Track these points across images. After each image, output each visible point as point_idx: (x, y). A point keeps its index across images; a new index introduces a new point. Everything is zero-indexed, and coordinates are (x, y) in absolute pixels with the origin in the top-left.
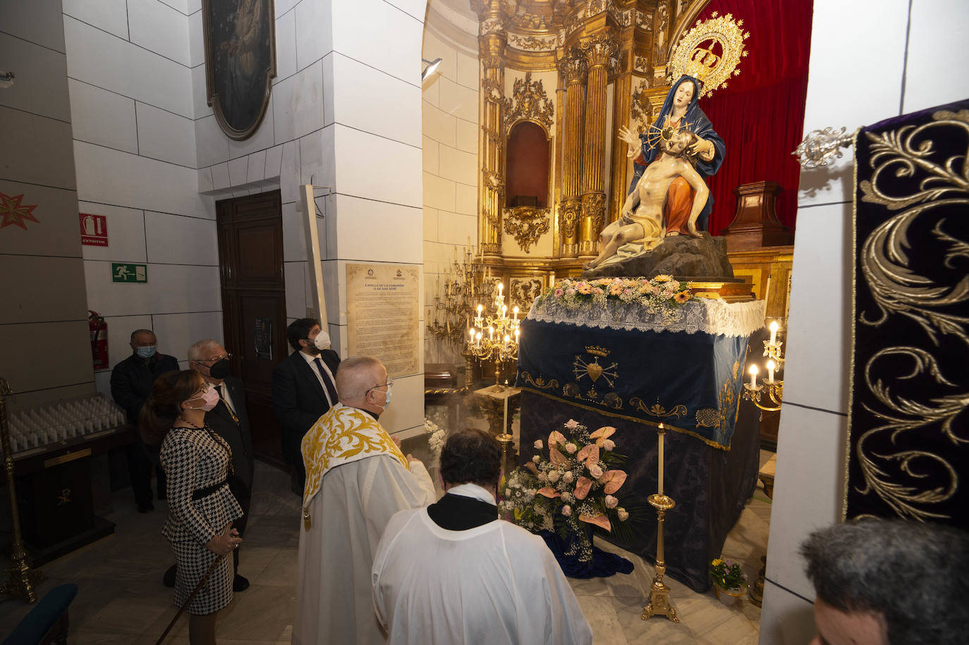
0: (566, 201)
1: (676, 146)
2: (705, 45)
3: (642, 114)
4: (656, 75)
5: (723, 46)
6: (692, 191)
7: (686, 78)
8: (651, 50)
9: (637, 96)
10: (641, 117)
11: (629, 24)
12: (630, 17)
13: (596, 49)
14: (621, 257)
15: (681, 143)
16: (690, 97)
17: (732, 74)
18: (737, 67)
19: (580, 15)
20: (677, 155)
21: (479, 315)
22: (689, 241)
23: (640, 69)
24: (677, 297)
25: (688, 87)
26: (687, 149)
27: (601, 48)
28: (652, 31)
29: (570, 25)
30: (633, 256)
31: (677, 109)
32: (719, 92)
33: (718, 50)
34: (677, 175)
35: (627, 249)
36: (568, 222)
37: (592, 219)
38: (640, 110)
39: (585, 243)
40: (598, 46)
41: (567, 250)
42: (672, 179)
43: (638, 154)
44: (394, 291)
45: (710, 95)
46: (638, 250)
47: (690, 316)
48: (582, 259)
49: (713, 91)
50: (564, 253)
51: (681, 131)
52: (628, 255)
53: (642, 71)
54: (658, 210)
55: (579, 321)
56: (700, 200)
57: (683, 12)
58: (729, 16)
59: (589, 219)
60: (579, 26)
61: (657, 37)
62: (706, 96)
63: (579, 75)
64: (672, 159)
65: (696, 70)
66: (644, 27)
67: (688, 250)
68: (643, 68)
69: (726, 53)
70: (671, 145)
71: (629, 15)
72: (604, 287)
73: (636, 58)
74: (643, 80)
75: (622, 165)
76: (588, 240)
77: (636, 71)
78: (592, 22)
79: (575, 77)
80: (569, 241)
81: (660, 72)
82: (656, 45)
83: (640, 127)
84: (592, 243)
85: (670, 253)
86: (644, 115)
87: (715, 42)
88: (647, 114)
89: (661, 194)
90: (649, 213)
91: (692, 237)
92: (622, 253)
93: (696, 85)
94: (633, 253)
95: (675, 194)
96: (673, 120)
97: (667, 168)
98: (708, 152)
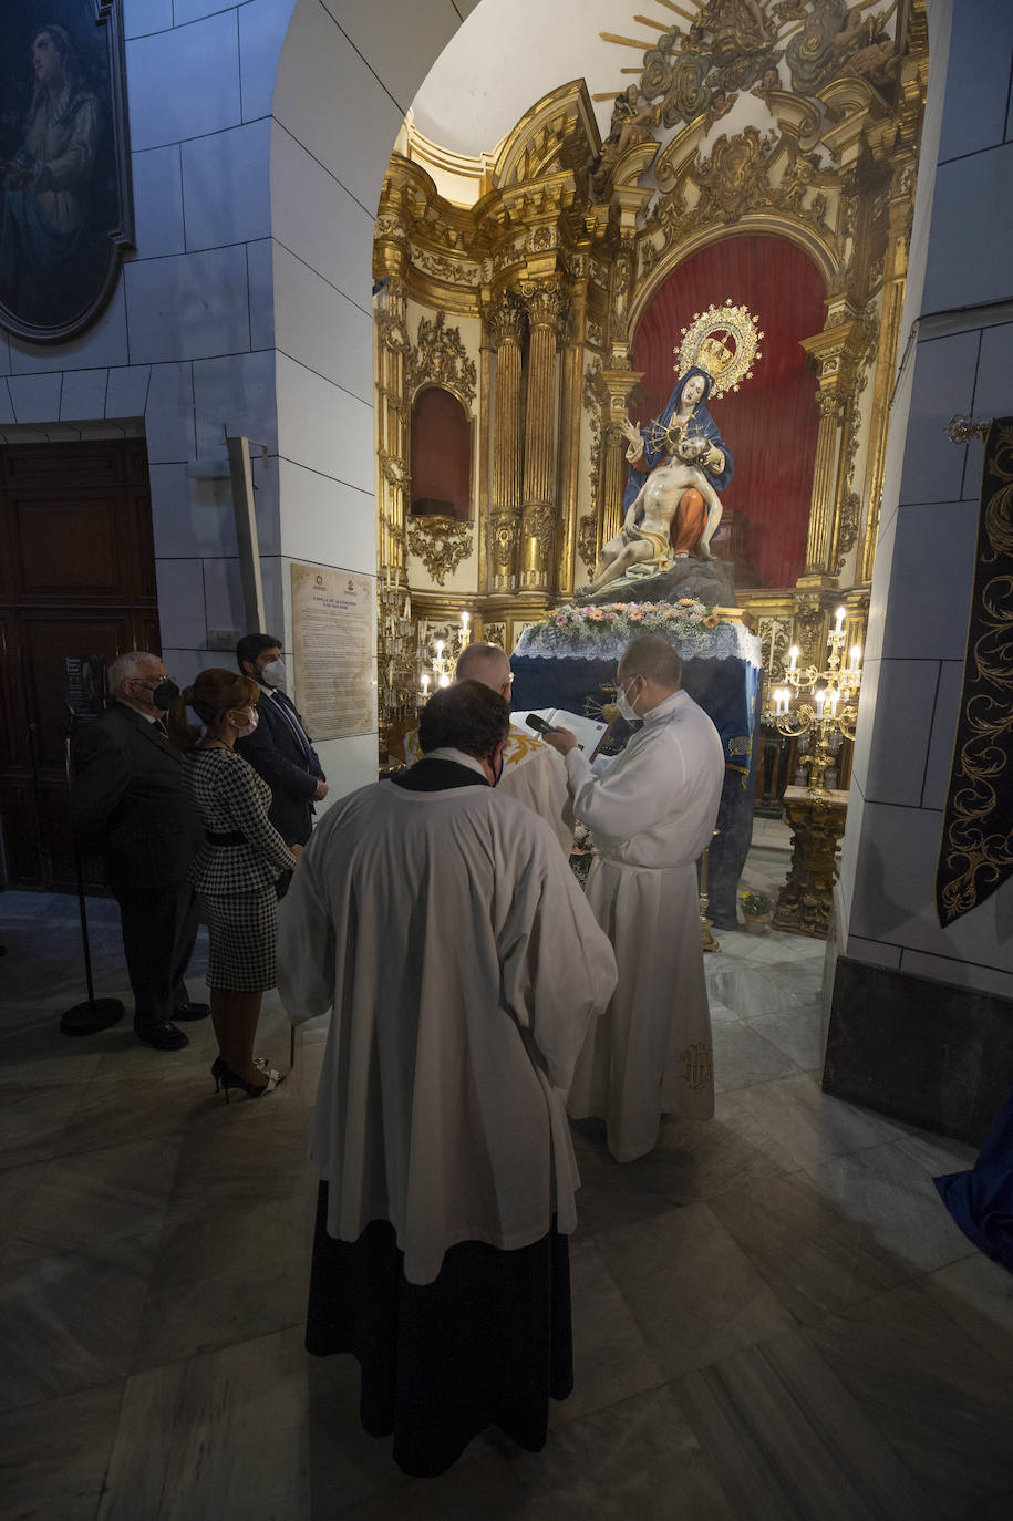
0: (500, 513)
1: (689, 451)
2: (718, 335)
4: (616, 354)
5: (737, 341)
6: (706, 507)
7: (695, 371)
8: (606, 317)
9: (590, 378)
10: (594, 407)
11: (581, 274)
12: (581, 265)
13: (543, 301)
14: (630, 579)
15: (695, 448)
16: (700, 395)
17: (745, 375)
18: (750, 369)
19: (518, 244)
20: (689, 463)
21: (439, 655)
22: (704, 564)
23: (592, 341)
24: (706, 620)
25: (699, 382)
26: (700, 456)
27: (550, 301)
28: (607, 289)
29: (502, 256)
30: (646, 577)
31: (684, 406)
32: (729, 394)
33: (731, 345)
34: (689, 486)
35: (638, 570)
36: (503, 544)
37: (538, 541)
39: (529, 573)
40: (545, 297)
41: (501, 584)
42: (684, 490)
43: (639, 456)
44: (345, 611)
45: (721, 396)
46: (651, 572)
47: (720, 641)
48: (526, 596)
49: (724, 392)
51: (691, 434)
52: (640, 577)
53: (595, 343)
54: (665, 527)
55: (589, 654)
56: (714, 518)
59: (533, 541)
60: (517, 261)
61: (615, 301)
63: (516, 333)
64: (683, 468)
65: (708, 362)
66: (598, 282)
67: (704, 574)
68: (597, 340)
69: (739, 349)
70: (684, 450)
71: (581, 261)
72: (619, 612)
73: (589, 324)
74: (598, 356)
75: (573, 471)
76: (533, 568)
77: (588, 343)
78: (537, 259)
79: (510, 335)
80: (504, 570)
81: (620, 351)
82: (614, 312)
83: (593, 422)
84: (538, 573)
85: (686, 578)
86: (595, 404)
87: (728, 334)
88: (601, 405)
89: (670, 507)
90: (655, 528)
91: (706, 559)
92: (632, 575)
93: (707, 382)
94: (645, 574)
95: (687, 508)
96: (680, 420)
97: (680, 476)
98: (718, 462)
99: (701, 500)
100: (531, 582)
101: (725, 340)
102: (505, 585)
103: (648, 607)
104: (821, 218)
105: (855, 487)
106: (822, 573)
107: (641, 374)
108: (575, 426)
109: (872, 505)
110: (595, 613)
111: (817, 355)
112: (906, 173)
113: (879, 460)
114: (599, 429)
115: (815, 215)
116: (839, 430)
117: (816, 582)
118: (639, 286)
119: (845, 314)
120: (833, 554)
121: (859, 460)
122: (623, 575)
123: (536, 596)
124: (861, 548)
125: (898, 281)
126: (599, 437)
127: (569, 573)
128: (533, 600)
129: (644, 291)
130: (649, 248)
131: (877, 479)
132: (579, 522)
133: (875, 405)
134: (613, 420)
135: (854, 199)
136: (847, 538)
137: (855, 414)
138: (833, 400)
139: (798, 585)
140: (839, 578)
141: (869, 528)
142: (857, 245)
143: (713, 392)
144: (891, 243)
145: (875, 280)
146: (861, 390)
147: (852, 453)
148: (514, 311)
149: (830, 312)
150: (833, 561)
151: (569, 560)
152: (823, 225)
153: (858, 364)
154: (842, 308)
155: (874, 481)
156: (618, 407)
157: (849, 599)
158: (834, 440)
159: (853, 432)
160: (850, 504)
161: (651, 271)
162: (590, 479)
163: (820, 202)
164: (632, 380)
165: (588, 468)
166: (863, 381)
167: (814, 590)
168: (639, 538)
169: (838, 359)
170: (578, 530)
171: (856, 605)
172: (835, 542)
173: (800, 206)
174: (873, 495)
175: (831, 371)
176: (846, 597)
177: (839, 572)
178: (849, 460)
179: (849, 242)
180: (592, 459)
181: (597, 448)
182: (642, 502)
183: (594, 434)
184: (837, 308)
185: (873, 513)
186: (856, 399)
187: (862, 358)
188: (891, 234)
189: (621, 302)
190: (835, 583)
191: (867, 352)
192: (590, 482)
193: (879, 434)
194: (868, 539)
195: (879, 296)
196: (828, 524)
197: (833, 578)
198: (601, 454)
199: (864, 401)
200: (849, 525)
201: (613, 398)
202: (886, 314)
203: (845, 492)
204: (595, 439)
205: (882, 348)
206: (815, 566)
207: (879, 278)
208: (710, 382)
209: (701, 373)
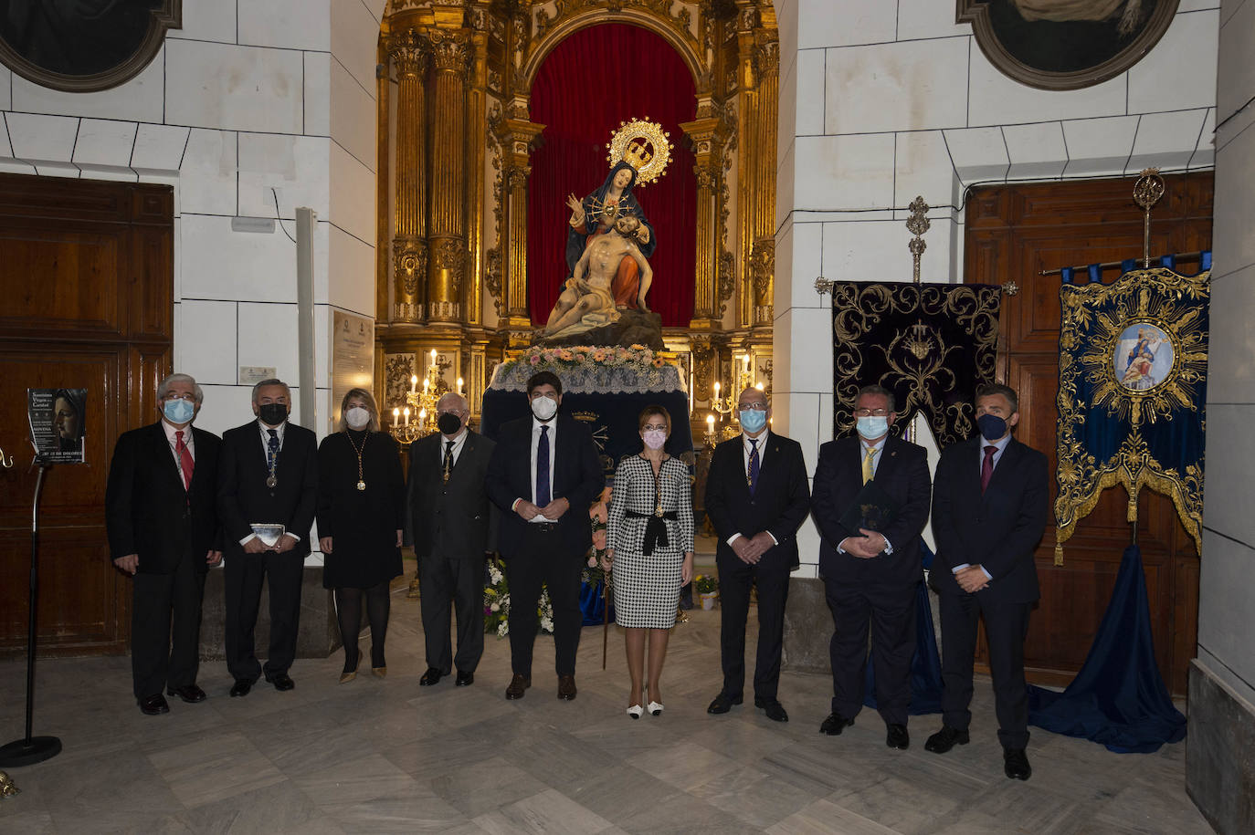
0: (406, 242)
1: (625, 227)
2: (640, 141)
3: (497, 144)
5: (654, 148)
6: (640, 273)
8: (505, 66)
9: (492, 121)
10: (496, 148)
11: (481, 27)
12: (482, 19)
13: (451, 50)
15: (629, 225)
16: (627, 182)
17: (661, 174)
18: (665, 169)
20: (626, 236)
23: (493, 86)
24: (655, 362)
26: (634, 231)
27: (457, 50)
28: (505, 43)
31: (616, 189)
32: (649, 184)
33: (650, 149)
34: (627, 254)
36: (409, 271)
37: (450, 273)
38: (495, 138)
39: (441, 304)
40: (453, 46)
41: (406, 313)
42: (623, 256)
43: (581, 223)
44: (359, 350)
47: (667, 379)
48: (439, 327)
49: (646, 182)
50: (402, 315)
52: (595, 325)
53: (495, 89)
54: (607, 283)
56: (647, 279)
57: (540, 36)
58: (658, 126)
59: (445, 272)
60: (421, 6)
61: (513, 55)
62: (639, 185)
63: (420, 71)
64: (621, 239)
66: (497, 36)
67: (641, 323)
68: (497, 87)
69: (656, 153)
70: (622, 225)
71: (481, 16)
72: (584, 354)
73: (490, 71)
74: (499, 102)
75: (479, 205)
76: (445, 300)
77: (489, 88)
78: (444, 11)
79: (413, 71)
80: (409, 298)
81: (521, 103)
82: (513, 65)
83: (495, 161)
84: (451, 305)
85: (630, 326)
86: (498, 145)
87: (648, 141)
88: (502, 146)
90: (600, 284)
91: (642, 312)
92: (587, 322)
93: (633, 174)
94: (598, 322)
95: (626, 272)
96: (613, 198)
97: (619, 245)
98: (646, 237)
99: (636, 266)
100: (446, 313)
101: (645, 145)
102: (411, 315)
103: (608, 350)
104: (686, 26)
105: (729, 246)
106: (710, 317)
107: (543, 127)
108: (479, 164)
109: (743, 262)
110: (565, 353)
111: (693, 137)
112: (747, 15)
113: (746, 228)
114: (501, 168)
115: (682, 23)
116: (713, 197)
117: (706, 324)
118: (533, 45)
119: (711, 108)
120: (717, 302)
121: (730, 223)
122: (580, 320)
123: (450, 327)
124: (738, 297)
125: (748, 92)
126: (501, 174)
127: (477, 305)
128: (448, 331)
129: (539, 51)
130: (542, 15)
131: (746, 242)
132: (485, 255)
133: (740, 184)
134: (517, 163)
135: (710, 21)
136: (726, 287)
137: (724, 187)
138: (708, 174)
139: (691, 326)
140: (723, 321)
141: (743, 282)
142: (716, 56)
143: (637, 182)
144: (741, 62)
145: (731, 86)
146: (728, 168)
147: (724, 219)
148: (417, 50)
149: (700, 105)
150: (716, 307)
151: (477, 291)
152: (688, 32)
153: (723, 147)
154: (709, 104)
155: (744, 244)
156: (521, 152)
157: (733, 340)
158: (710, 207)
159: (724, 201)
160: (726, 260)
161: (544, 35)
162: (494, 214)
163: (684, 13)
164: (535, 130)
165: (493, 204)
166: (728, 162)
167: (705, 330)
168: (589, 292)
169: (709, 143)
170: (485, 262)
171: (739, 345)
172: (717, 290)
173: (669, 13)
174: (744, 256)
175: (704, 151)
176: (730, 338)
177: (722, 316)
178: (722, 224)
179: (710, 52)
180: (496, 195)
181: (500, 185)
183: (496, 172)
184: (705, 102)
185: (745, 270)
186: (723, 176)
187: (726, 143)
188: (741, 56)
189: (519, 55)
190: (719, 326)
191: (730, 140)
192: (494, 218)
193: (744, 207)
194: (743, 290)
195: (734, 99)
196: (711, 275)
197: (718, 321)
198: (505, 192)
199: (730, 177)
200: (727, 277)
201: (516, 143)
202: (741, 115)
203: (722, 250)
204: (498, 176)
205: (741, 142)
206: (704, 310)
207: (734, 86)
208: (635, 174)
209: (628, 166)
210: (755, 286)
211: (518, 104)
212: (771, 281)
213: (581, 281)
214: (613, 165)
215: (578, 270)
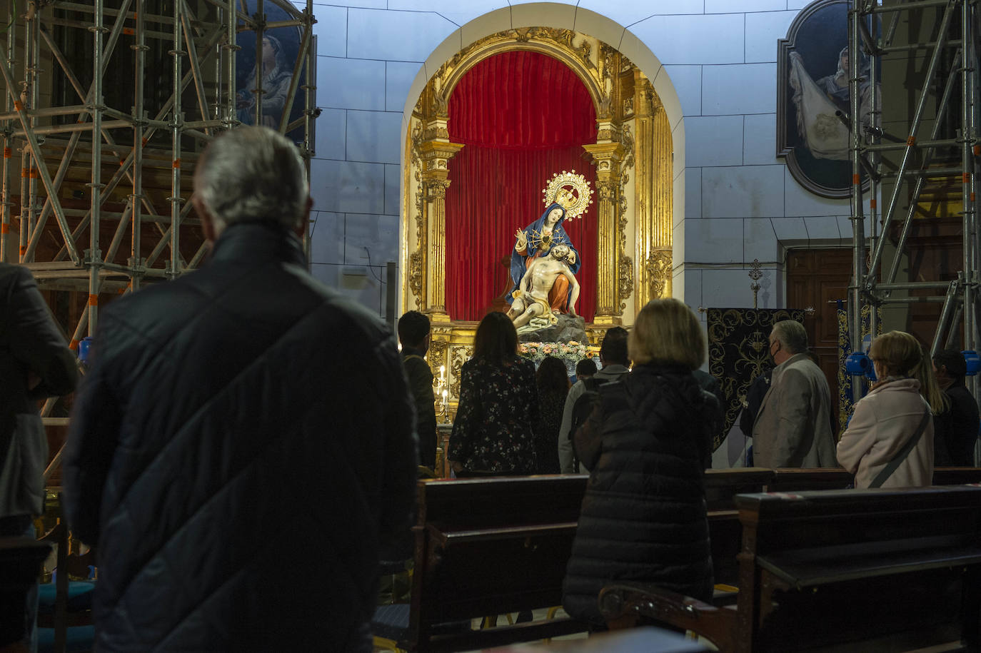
1: (560, 254)
2: (568, 188)
5: (579, 192)
6: (570, 286)
7: (555, 205)
10: (418, 162)
15: (562, 251)
16: (559, 218)
17: (584, 212)
18: (587, 208)
20: (559, 259)
25: (560, 212)
26: (565, 256)
30: (543, 327)
31: (550, 223)
32: (575, 219)
33: (576, 194)
34: (561, 273)
35: (538, 322)
42: (558, 275)
43: (523, 249)
45: (570, 220)
49: (572, 218)
52: (540, 326)
54: (545, 295)
57: (456, 62)
58: (582, 177)
64: (556, 262)
67: (573, 325)
69: (580, 196)
72: (535, 348)
74: (419, 121)
81: (442, 124)
83: (417, 174)
85: (565, 327)
86: (419, 159)
87: (574, 188)
88: (423, 161)
89: (550, 284)
90: (541, 296)
91: (573, 317)
92: (534, 325)
93: (563, 212)
94: (542, 325)
95: (560, 286)
96: (548, 230)
97: (555, 266)
98: (573, 259)
99: (568, 282)
101: (572, 191)
103: (553, 345)
104: (587, 56)
105: (627, 252)
106: (612, 314)
107: (462, 146)
109: (641, 266)
111: (594, 156)
113: (642, 236)
114: (421, 180)
115: (583, 53)
116: (613, 207)
117: (608, 320)
118: (450, 70)
119: (611, 131)
120: (617, 301)
121: (628, 231)
122: (528, 324)
124: (636, 297)
125: (643, 118)
126: (421, 186)
129: (454, 75)
131: (643, 249)
132: (409, 258)
133: (636, 198)
134: (437, 177)
136: (625, 288)
137: (622, 199)
138: (608, 189)
139: (595, 322)
140: (622, 317)
141: (641, 284)
142: (613, 83)
143: (566, 218)
144: (637, 93)
145: (627, 110)
146: (625, 183)
147: (622, 227)
149: (601, 128)
150: (617, 304)
152: (589, 61)
153: (620, 163)
154: (609, 127)
155: (641, 250)
156: (441, 167)
158: (610, 216)
159: (622, 211)
160: (625, 263)
161: (459, 61)
162: (416, 221)
163: (585, 45)
164: (454, 149)
165: (415, 212)
166: (626, 177)
168: (533, 302)
169: (609, 162)
170: (409, 265)
172: (617, 290)
173: (572, 45)
174: (641, 260)
175: (604, 169)
177: (622, 313)
178: (621, 231)
179: (608, 81)
180: (418, 204)
181: (421, 195)
182: (530, 279)
183: (418, 184)
184: (605, 126)
185: (643, 273)
186: (621, 188)
187: (624, 160)
188: (636, 88)
190: (620, 321)
191: (627, 158)
192: (416, 225)
193: (641, 219)
194: (640, 291)
195: (631, 123)
196: (612, 277)
197: (618, 317)
198: (425, 201)
199: (628, 191)
200: (626, 279)
201: (438, 160)
202: (637, 138)
203: (621, 255)
204: (419, 187)
205: (638, 161)
206: (606, 308)
207: (630, 111)
208: (565, 212)
209: (559, 207)
210: (651, 288)
211: (439, 126)
212: (666, 285)
213: (527, 294)
214: (548, 205)
215: (523, 285)
